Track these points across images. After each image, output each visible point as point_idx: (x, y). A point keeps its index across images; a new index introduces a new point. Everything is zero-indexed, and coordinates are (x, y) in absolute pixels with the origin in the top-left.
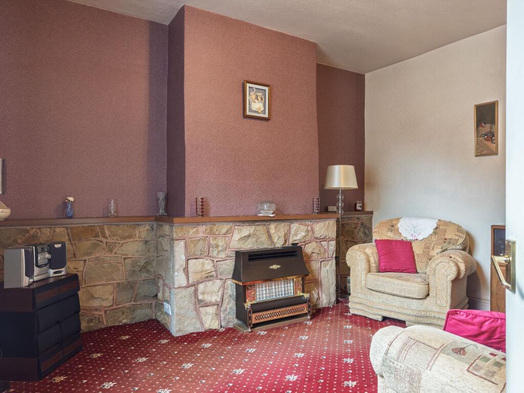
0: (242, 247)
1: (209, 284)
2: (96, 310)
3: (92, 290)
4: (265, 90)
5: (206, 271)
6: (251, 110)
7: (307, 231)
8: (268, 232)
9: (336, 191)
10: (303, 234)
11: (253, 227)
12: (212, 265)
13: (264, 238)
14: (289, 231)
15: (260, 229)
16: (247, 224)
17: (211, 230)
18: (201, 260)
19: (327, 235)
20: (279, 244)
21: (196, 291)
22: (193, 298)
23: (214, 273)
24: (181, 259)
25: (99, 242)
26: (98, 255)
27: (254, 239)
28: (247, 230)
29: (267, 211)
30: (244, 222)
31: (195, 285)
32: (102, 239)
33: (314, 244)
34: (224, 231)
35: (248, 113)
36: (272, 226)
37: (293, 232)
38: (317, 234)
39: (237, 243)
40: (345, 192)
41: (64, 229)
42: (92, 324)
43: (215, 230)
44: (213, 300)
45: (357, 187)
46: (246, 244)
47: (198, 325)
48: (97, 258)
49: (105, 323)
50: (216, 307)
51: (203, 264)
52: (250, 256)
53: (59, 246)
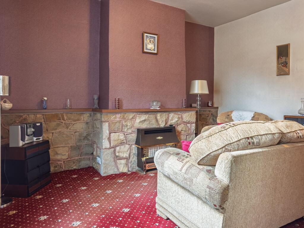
0: (141, 126)
1: (122, 147)
2: (59, 161)
3: (57, 150)
4: (155, 37)
5: (121, 140)
6: (147, 49)
7: (179, 118)
8: (156, 118)
9: (196, 95)
10: (176, 119)
11: (148, 115)
12: (124, 136)
13: (154, 121)
14: (168, 118)
15: (152, 116)
16: (144, 114)
17: (123, 117)
18: (118, 134)
19: (190, 120)
20: (162, 125)
21: (115, 151)
22: (113, 155)
23: (125, 141)
24: (106, 133)
25: (61, 123)
26: (60, 130)
27: (148, 122)
28: (144, 117)
29: (155, 106)
30: (142, 112)
31: (114, 147)
32: (62, 121)
33: (182, 125)
34: (131, 117)
35: (145, 50)
36: (159, 115)
37: (170, 118)
38: (185, 120)
39: (138, 124)
40: (201, 95)
41: (41, 115)
42: (56, 169)
43: (125, 117)
44: (124, 156)
45: (208, 93)
46: (144, 124)
47: (116, 170)
48: (60, 131)
49: (64, 168)
50: (126, 160)
51: (119, 136)
52: (145, 131)
53: (39, 124)
